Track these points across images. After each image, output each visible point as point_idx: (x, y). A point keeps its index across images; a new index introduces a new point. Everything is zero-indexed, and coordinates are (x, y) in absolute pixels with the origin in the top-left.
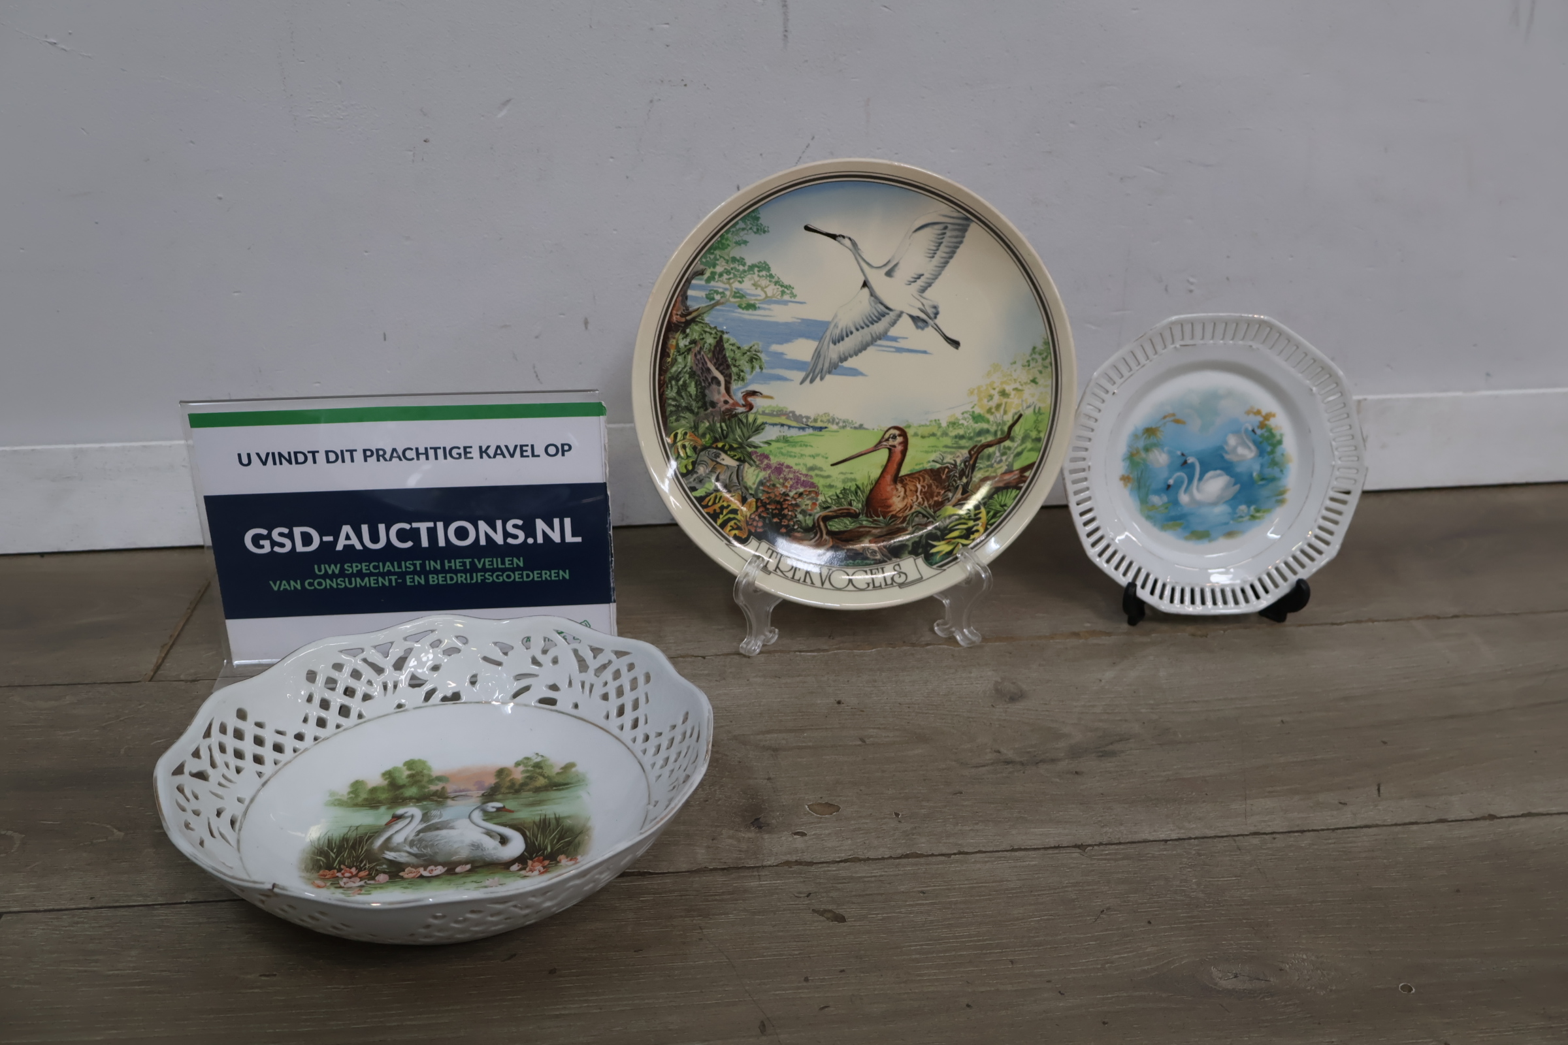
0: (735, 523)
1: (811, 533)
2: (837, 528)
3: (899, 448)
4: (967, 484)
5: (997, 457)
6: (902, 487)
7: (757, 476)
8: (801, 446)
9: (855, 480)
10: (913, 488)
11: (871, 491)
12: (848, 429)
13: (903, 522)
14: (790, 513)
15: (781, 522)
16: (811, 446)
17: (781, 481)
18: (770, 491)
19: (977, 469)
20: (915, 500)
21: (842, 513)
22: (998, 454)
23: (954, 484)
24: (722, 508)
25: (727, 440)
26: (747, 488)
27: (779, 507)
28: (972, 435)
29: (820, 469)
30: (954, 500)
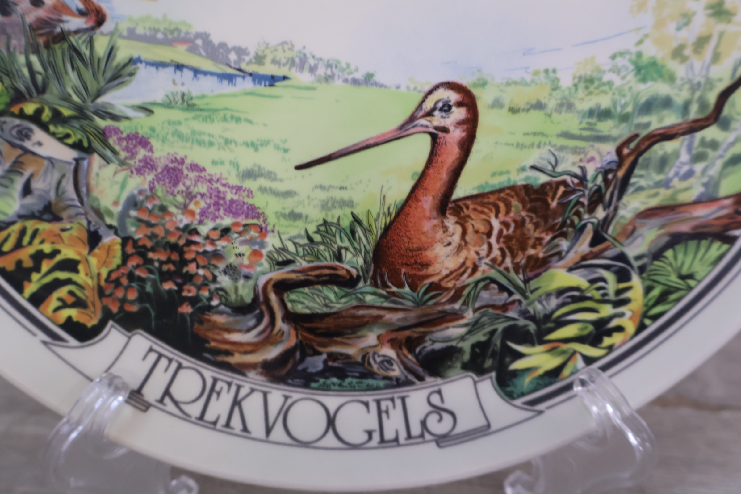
0: (71, 293)
1: (249, 316)
2: (307, 307)
3: (457, 134)
4: (606, 222)
5: (684, 164)
6: (457, 223)
7: (123, 186)
8: (225, 119)
9: (350, 203)
10: (482, 228)
11: (387, 229)
12: (338, 83)
13: (453, 300)
14: (201, 272)
15: (180, 290)
16: (250, 122)
17: (180, 199)
18: (153, 221)
19: (631, 190)
20: (483, 253)
21: (317, 276)
22: (685, 157)
23: (576, 219)
24: (39, 257)
25: (47, 96)
26: (99, 213)
27: (175, 257)
28: (629, 109)
29: (271, 176)
30: (572, 257)
